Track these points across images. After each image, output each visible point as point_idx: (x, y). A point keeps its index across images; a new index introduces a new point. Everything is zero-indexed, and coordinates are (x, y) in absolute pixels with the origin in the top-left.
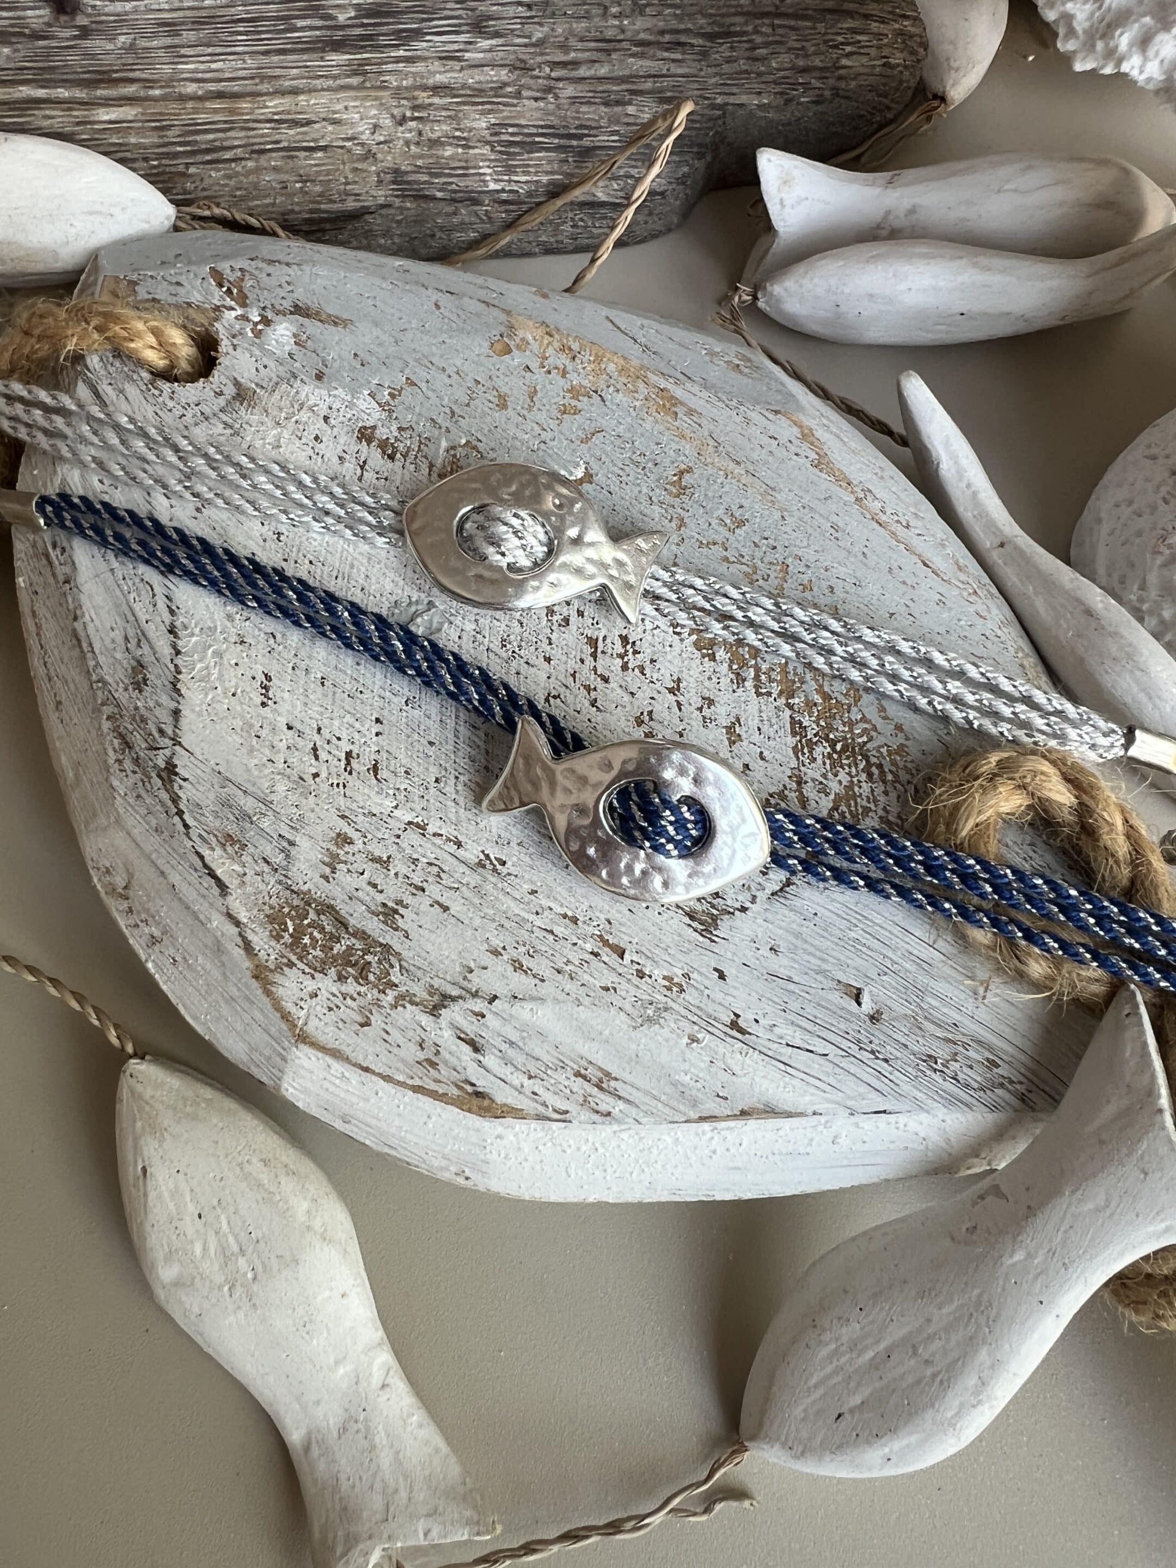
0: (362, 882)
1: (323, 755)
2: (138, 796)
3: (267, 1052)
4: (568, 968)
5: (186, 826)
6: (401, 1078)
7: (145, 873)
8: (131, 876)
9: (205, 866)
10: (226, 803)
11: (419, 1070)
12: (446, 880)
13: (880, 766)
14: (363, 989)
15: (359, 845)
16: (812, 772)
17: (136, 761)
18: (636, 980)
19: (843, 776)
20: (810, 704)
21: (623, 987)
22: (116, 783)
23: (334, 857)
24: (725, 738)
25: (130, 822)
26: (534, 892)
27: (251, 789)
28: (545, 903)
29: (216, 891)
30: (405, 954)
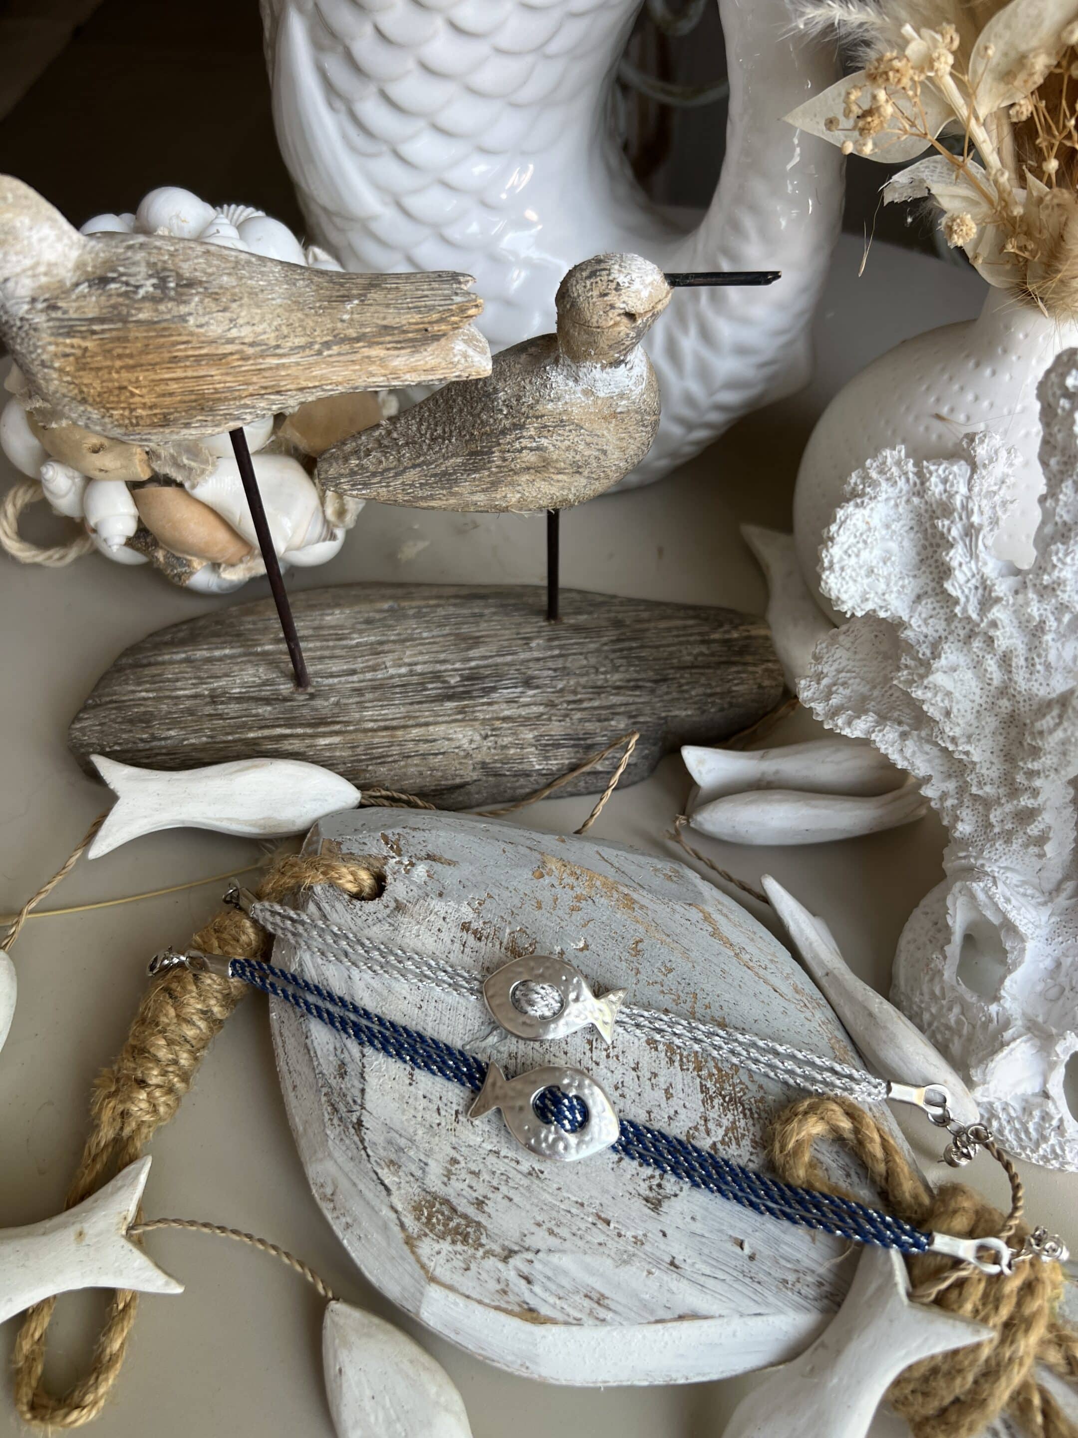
0: (464, 1186)
1: (443, 1113)
2: (342, 1140)
3: (412, 1290)
4: (579, 1233)
5: (368, 1156)
6: (487, 1301)
7: (344, 1184)
8: (336, 1187)
9: (379, 1178)
10: (390, 1142)
11: (497, 1296)
12: (511, 1183)
13: (750, 1110)
14: (466, 1248)
15: (463, 1164)
16: (713, 1114)
17: (341, 1119)
18: (616, 1238)
19: (730, 1116)
20: (711, 1075)
21: (610, 1243)
22: (329, 1132)
23: (449, 1171)
24: (664, 1096)
25: (337, 1154)
26: (559, 1189)
27: (404, 1133)
28: (566, 1195)
29: (384, 1193)
30: (489, 1227)
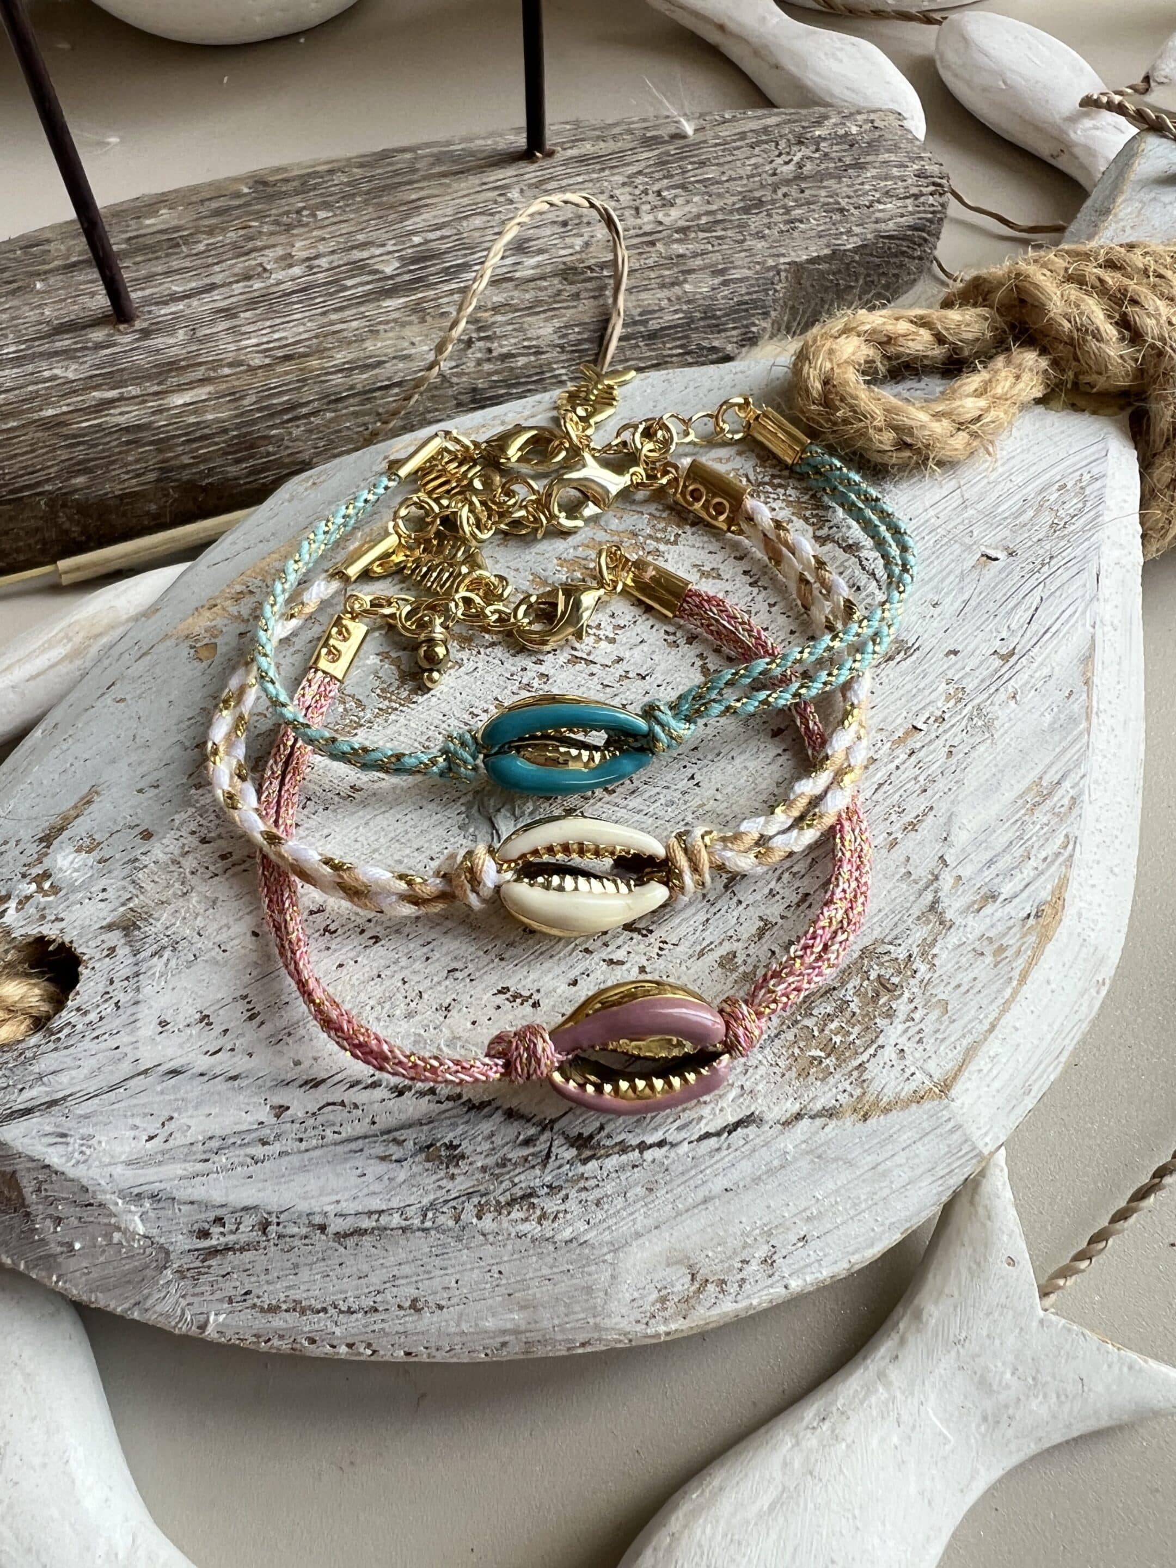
2: (598, 1203)
3: (943, 1148)
5: (661, 1144)
6: (1007, 992)
7: (689, 1233)
8: (684, 1260)
9: (718, 1134)
11: (1004, 968)
14: (907, 994)
15: (739, 947)
17: (553, 1190)
18: (945, 726)
21: (950, 738)
22: (566, 1234)
25: (623, 1227)
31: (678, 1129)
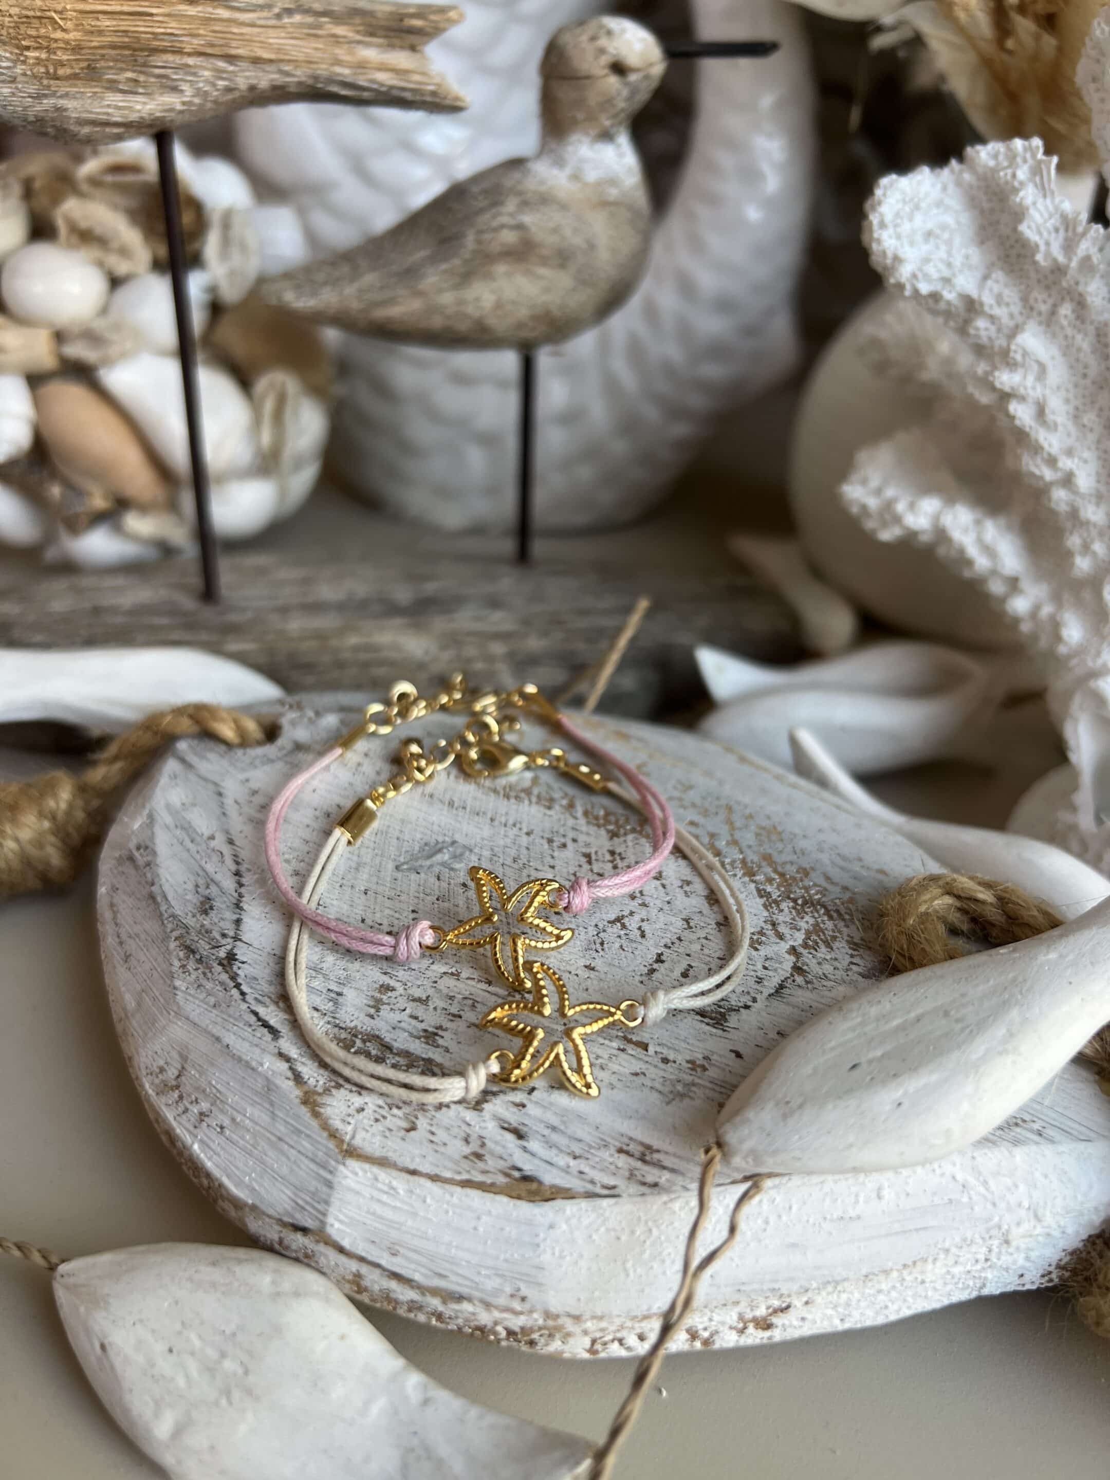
0: (404, 1016)
2: (200, 986)
3: (312, 1186)
4: (598, 1062)
5: (243, 994)
6: (448, 1176)
7: (199, 1049)
8: (185, 1061)
9: (259, 1019)
11: (467, 1165)
12: (480, 1008)
15: (400, 990)
16: (782, 918)
17: (200, 961)
18: (661, 1065)
19: (808, 918)
20: (770, 879)
21: (651, 1071)
22: (178, 983)
23: (378, 1001)
24: (705, 902)
25: (190, 1008)
29: (268, 1037)
31: (256, 999)
